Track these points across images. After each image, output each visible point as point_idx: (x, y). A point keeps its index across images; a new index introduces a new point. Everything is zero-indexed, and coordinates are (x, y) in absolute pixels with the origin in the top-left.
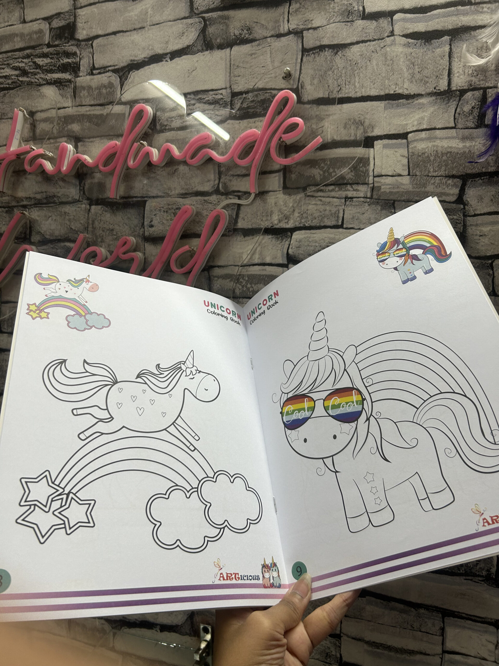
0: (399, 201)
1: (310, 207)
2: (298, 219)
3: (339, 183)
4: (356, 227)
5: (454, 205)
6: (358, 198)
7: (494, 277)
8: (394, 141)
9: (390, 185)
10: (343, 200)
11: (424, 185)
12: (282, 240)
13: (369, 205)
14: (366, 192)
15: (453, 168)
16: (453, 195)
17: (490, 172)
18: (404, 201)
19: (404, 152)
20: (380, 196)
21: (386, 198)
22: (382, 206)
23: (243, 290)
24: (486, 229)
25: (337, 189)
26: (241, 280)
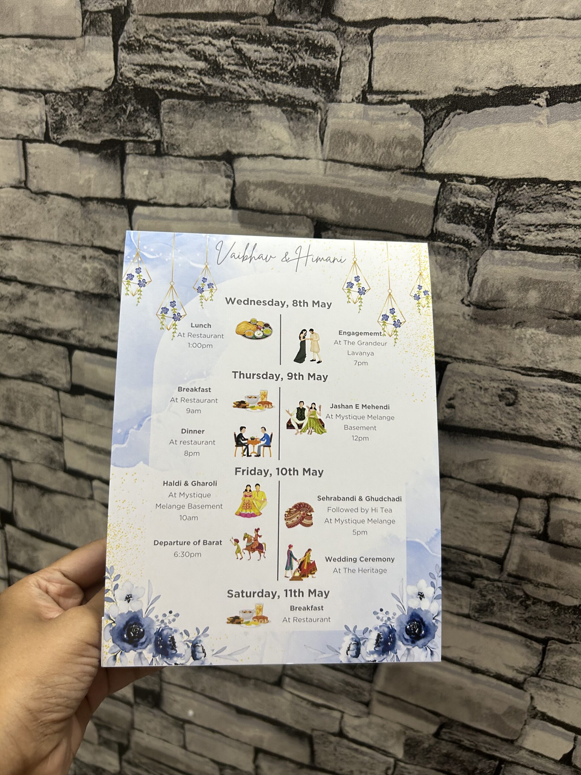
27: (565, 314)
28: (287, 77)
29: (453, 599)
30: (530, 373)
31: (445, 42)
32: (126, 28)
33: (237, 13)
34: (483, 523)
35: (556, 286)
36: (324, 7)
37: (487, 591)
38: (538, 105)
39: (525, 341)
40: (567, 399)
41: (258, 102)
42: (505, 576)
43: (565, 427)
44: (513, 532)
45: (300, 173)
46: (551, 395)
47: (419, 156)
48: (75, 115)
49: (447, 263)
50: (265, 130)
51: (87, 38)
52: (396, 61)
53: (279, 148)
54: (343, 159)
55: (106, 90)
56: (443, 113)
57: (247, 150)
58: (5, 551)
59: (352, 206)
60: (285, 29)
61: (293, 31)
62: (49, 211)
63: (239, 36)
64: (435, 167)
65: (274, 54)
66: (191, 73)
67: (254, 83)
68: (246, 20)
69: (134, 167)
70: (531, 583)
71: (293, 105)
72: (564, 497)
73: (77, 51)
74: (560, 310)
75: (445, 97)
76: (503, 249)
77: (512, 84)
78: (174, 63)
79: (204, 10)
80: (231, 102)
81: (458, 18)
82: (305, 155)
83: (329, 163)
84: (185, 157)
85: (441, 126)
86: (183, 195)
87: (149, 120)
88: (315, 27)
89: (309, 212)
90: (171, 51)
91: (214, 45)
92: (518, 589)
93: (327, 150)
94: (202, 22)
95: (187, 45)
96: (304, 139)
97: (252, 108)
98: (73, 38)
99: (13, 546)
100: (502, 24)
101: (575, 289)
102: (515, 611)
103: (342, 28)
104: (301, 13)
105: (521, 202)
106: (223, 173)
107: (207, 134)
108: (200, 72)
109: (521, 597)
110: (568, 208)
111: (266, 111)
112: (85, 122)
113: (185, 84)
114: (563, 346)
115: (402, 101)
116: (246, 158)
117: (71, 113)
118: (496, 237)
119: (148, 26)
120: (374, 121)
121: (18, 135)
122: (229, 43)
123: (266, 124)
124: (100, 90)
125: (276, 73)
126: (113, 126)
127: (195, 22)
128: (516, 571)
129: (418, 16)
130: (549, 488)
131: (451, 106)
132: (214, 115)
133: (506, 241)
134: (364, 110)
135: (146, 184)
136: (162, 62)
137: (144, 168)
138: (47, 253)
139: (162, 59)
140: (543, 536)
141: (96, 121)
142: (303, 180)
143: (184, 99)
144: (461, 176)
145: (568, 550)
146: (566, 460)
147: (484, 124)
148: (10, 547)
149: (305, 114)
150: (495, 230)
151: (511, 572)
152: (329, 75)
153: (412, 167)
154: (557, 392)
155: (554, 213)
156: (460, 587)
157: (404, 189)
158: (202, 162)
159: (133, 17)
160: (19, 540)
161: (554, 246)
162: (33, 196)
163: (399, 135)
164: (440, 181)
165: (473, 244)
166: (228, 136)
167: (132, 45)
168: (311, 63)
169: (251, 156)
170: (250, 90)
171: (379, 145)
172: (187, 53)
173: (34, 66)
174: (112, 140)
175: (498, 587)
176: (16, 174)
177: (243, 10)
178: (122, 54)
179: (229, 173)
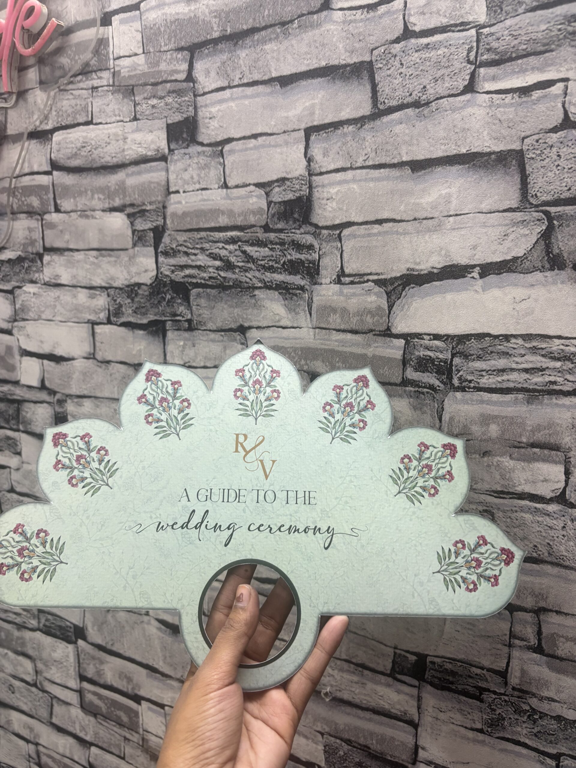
0: (137, 86)
1: (65, 102)
2: (56, 118)
3: (85, 71)
4: (104, 122)
5: (185, 84)
6: (102, 86)
7: (224, 166)
8: (129, 14)
9: (128, 67)
10: (90, 91)
11: (157, 64)
12: (45, 143)
13: (112, 94)
14: (109, 79)
15: (181, 40)
16: (183, 71)
17: (215, 39)
18: (141, 85)
19: (137, 25)
20: (121, 82)
21: (126, 84)
22: (123, 93)
23: (19, 205)
24: (214, 110)
25: (84, 79)
26: (17, 193)
27: (523, 443)
28: (281, 269)
29: (466, 713)
30: (501, 496)
31: (395, 236)
32: (163, 240)
33: (241, 226)
34: (481, 636)
35: (512, 421)
36: (303, 218)
37: (496, 706)
38: (473, 277)
39: (493, 468)
40: (538, 518)
41: (260, 288)
42: (510, 691)
43: (541, 544)
44: (510, 646)
45: (296, 339)
46: (524, 515)
47: (385, 321)
48: (129, 303)
49: (419, 404)
50: (267, 308)
51: (136, 249)
52: (360, 253)
53: (279, 321)
54: (327, 327)
55: (151, 285)
56: (400, 288)
57: (255, 324)
58: (77, 665)
59: (338, 362)
60: (276, 235)
61: (282, 236)
62: (111, 375)
63: (243, 242)
64: (399, 329)
65: (270, 253)
66: (211, 270)
67: (257, 274)
68: (248, 231)
69: (173, 339)
70: (536, 697)
71: (287, 289)
72: (551, 611)
73: (130, 259)
74: (518, 440)
75: (401, 276)
76: (462, 391)
77: (450, 263)
78: (198, 263)
79: (217, 225)
80: (241, 288)
81: (403, 219)
82: (299, 325)
83: (317, 330)
84: (210, 330)
85: (400, 298)
86: (210, 359)
87: (182, 305)
88: (298, 231)
89: (305, 368)
90: (195, 255)
91: (226, 249)
92: (524, 703)
93: (315, 320)
94: (216, 233)
95: (207, 250)
96: (297, 313)
97: (257, 292)
98: (127, 249)
99: (84, 659)
100: (437, 220)
101: (528, 422)
102: (524, 726)
103: (318, 231)
104: (287, 223)
105: (472, 352)
106: (238, 341)
107: (225, 314)
108: (217, 269)
109: (528, 711)
110: (510, 355)
111: (267, 294)
112: (137, 308)
113: (207, 278)
114: (526, 471)
115: (368, 281)
116: (255, 330)
117: (126, 302)
118: (456, 382)
119: (179, 238)
120: (348, 297)
121: (89, 320)
122: (237, 248)
123: (267, 303)
124: (146, 285)
125: (272, 266)
126: (157, 310)
127: (212, 234)
128: (520, 685)
129: (373, 218)
130: (537, 602)
131: (406, 282)
132: (229, 298)
133: (464, 384)
134: (340, 289)
135: (183, 351)
136: (190, 262)
137: (180, 340)
138: (109, 407)
139: (190, 261)
140: (539, 649)
141: (144, 307)
142: (298, 344)
143: (207, 288)
144: (421, 335)
145: (564, 663)
146: (546, 575)
147: (433, 295)
148: (81, 661)
149: (296, 295)
150: (454, 376)
151: (515, 686)
152: (311, 265)
153: (381, 329)
154: (528, 512)
155: (500, 361)
156: (471, 700)
157: (377, 347)
158: (223, 333)
159: (168, 232)
160: (88, 653)
161: (504, 387)
162: (99, 364)
163: (369, 306)
164: (404, 339)
165: (438, 388)
166: (240, 313)
167: (168, 252)
168: (297, 257)
169: (258, 328)
170: (254, 279)
171: (354, 315)
172: (207, 256)
173: (99, 271)
174: (156, 321)
175: (506, 701)
176: (86, 348)
177: (246, 223)
178: (161, 259)
179: (243, 341)
